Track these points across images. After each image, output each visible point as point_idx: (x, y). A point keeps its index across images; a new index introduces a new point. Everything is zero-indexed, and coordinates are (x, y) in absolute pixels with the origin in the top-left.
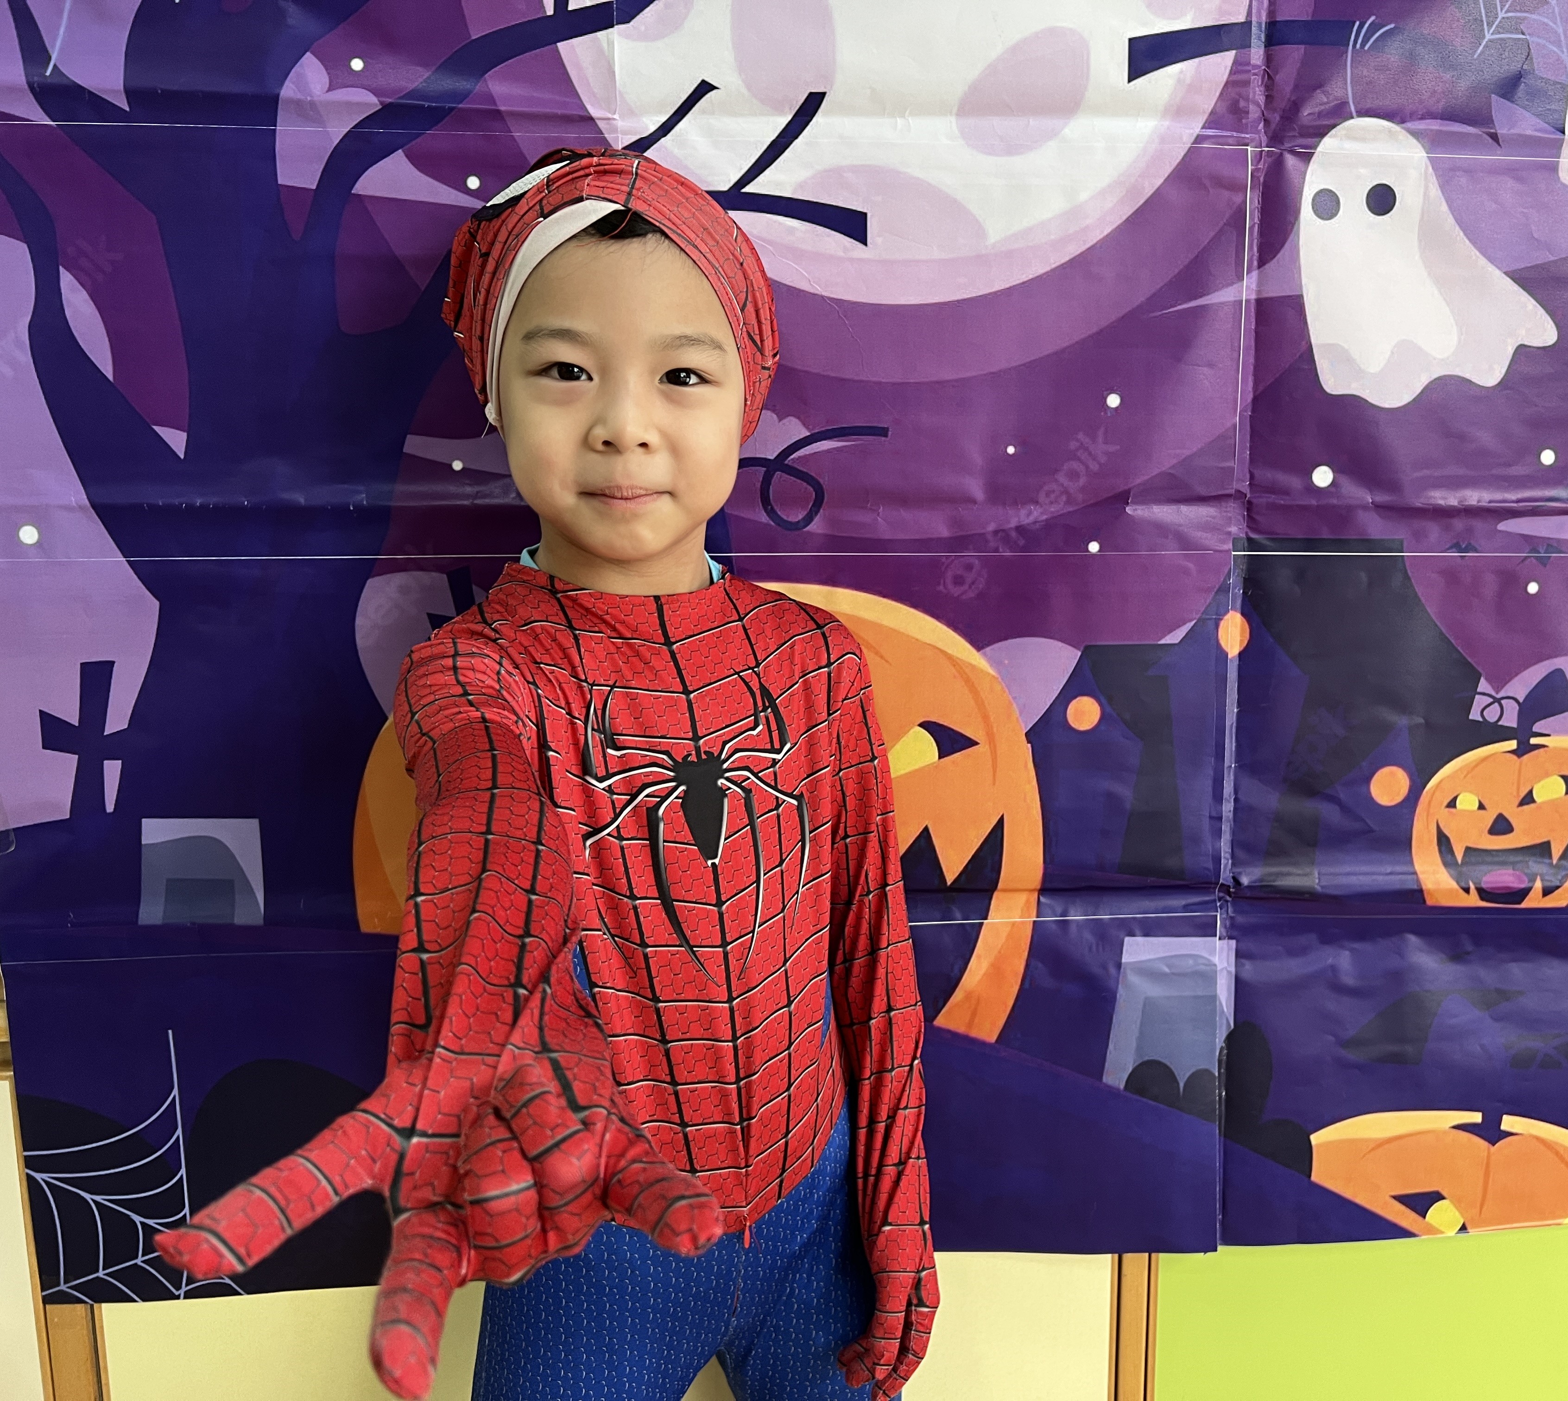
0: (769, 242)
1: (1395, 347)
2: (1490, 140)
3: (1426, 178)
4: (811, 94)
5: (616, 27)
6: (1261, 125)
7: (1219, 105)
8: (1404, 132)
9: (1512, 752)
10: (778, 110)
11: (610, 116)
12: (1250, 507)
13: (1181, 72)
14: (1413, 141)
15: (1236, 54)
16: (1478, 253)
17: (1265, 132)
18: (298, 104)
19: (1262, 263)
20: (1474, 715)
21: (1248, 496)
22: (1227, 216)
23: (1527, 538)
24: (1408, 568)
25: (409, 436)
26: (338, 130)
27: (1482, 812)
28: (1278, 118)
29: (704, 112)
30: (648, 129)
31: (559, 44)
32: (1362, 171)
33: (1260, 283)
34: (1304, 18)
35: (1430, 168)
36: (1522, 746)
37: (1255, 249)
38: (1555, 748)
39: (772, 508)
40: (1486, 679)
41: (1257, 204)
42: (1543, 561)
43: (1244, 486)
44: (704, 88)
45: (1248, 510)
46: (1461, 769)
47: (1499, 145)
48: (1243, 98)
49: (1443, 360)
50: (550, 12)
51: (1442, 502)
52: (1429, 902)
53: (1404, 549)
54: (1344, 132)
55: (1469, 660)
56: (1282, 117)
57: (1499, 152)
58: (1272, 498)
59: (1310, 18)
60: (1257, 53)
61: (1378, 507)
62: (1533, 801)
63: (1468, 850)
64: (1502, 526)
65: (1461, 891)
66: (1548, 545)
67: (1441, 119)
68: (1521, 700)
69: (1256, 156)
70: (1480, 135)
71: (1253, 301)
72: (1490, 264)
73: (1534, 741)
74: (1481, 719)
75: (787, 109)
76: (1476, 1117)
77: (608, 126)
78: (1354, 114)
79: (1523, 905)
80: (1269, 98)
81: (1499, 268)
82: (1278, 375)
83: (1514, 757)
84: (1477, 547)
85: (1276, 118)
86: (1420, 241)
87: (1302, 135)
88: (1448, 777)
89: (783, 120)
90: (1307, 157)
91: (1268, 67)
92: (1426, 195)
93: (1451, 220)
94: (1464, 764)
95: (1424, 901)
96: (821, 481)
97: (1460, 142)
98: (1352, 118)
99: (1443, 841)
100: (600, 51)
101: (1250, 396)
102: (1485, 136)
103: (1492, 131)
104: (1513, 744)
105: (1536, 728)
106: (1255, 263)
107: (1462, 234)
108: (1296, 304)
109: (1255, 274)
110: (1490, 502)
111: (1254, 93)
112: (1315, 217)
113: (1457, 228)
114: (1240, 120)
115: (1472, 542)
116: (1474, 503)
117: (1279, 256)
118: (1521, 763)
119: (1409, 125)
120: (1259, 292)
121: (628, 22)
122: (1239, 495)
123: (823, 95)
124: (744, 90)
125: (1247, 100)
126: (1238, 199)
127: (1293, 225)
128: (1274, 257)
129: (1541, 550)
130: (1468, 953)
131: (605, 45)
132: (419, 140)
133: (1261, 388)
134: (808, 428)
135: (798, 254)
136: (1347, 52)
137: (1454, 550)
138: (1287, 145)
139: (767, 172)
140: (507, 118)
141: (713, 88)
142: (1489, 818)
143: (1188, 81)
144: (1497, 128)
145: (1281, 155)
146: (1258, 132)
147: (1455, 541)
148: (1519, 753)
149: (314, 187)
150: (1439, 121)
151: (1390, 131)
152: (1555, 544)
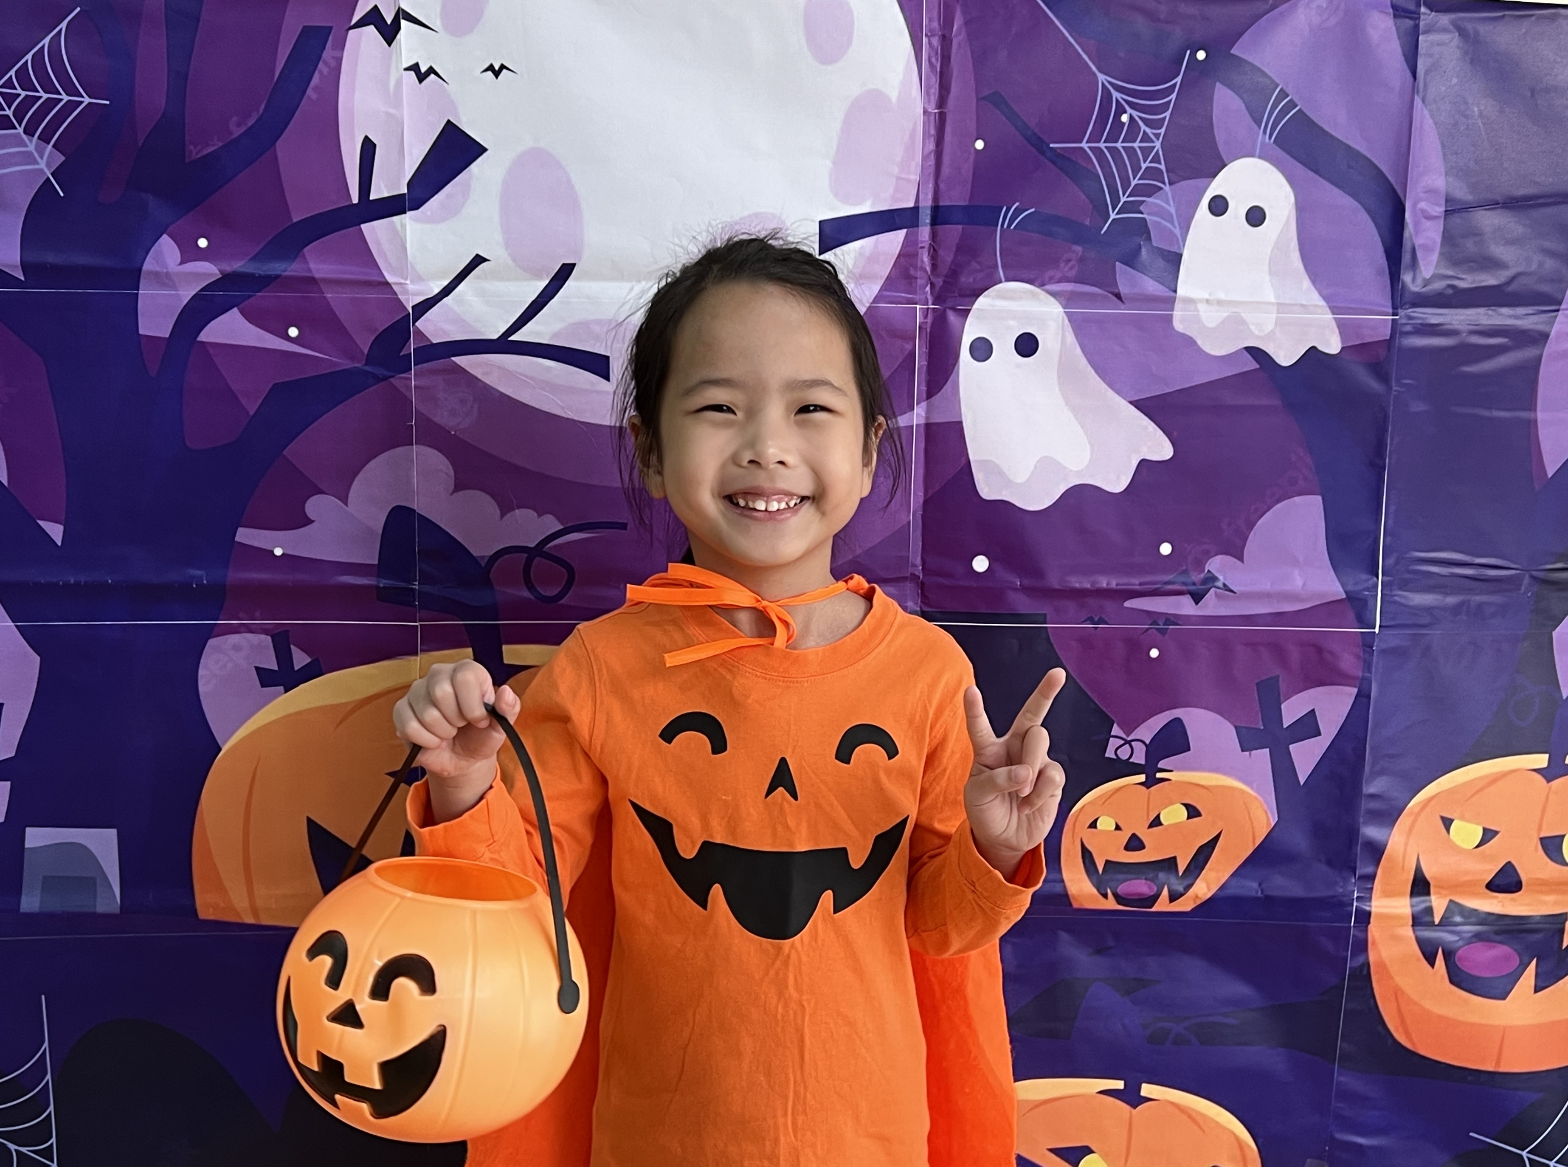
0: (532, 378)
1: (1038, 462)
2: (1115, 299)
3: (1063, 329)
4: (564, 265)
5: (408, 213)
6: (928, 289)
7: (893, 271)
8: (1044, 293)
9: (1142, 784)
10: (539, 276)
11: (402, 281)
12: (922, 586)
13: (862, 247)
14: (1052, 299)
15: (907, 232)
16: (1107, 387)
17: (931, 293)
18: (156, 275)
19: (930, 395)
20: (1110, 754)
21: (921, 577)
22: (900, 360)
23: (1148, 613)
24: (1050, 636)
25: (240, 529)
26: (187, 294)
27: (1118, 832)
28: (941, 283)
29: (478, 277)
30: (433, 291)
31: (363, 226)
32: (1012, 323)
33: (928, 411)
34: (962, 203)
35: (1067, 321)
36: (1150, 780)
37: (924, 384)
38: (1176, 782)
39: (533, 586)
40: (1118, 725)
41: (924, 350)
42: (1163, 632)
43: (919, 571)
44: (479, 260)
45: (922, 589)
46: (1100, 797)
47: (1122, 301)
48: (913, 267)
49: (1077, 472)
50: (355, 200)
51: (1077, 585)
52: (1075, 905)
53: (1048, 622)
54: (994, 293)
55: (1104, 709)
56: (944, 282)
57: (1123, 306)
58: (941, 580)
59: (967, 203)
60: (924, 232)
61: (1024, 589)
62: (1160, 824)
63: (1107, 862)
64: (1127, 604)
65: (1100, 897)
66: (1167, 619)
67: (1075, 282)
68: (1148, 742)
69: (923, 313)
70: (1106, 295)
71: (923, 426)
72: (1116, 395)
73: (1159, 775)
74: (1114, 757)
75: (545, 276)
76: (1119, 1085)
77: (401, 290)
78: (1003, 279)
79: (1153, 909)
80: (934, 266)
81: (1125, 399)
82: (943, 484)
83: (1143, 788)
84: (1108, 620)
85: (939, 282)
86: (1059, 377)
87: (961, 296)
88: (1089, 803)
89: (542, 284)
90: (965, 313)
91: (934, 241)
92: (1063, 342)
93: (1084, 361)
94: (1102, 793)
95: (1071, 905)
96: (573, 565)
97: (1091, 299)
98: (1001, 282)
99: (1087, 855)
100: (395, 230)
101: (921, 500)
102: (1110, 295)
103: (1116, 291)
104: (1142, 778)
105: (1161, 765)
106: (924, 396)
107: (1093, 372)
108: (957, 429)
109: (924, 404)
110: (1117, 585)
111: (922, 261)
112: (972, 360)
113: (1089, 367)
114: (911, 284)
115: (1103, 616)
116: (1105, 585)
117: (943, 390)
118: (1149, 794)
119: (1048, 287)
120: (927, 418)
121: (417, 208)
122: (914, 577)
123: (574, 265)
124: (510, 262)
125: (916, 268)
126: (908, 347)
127: (954, 365)
128: (939, 391)
129: (1160, 623)
130: (1111, 948)
131: (399, 227)
132: (251, 300)
133: (930, 494)
134: (562, 524)
135: (554, 388)
136: (996, 230)
137: (1088, 622)
138: (950, 303)
139: (529, 325)
140: (322, 286)
141: (485, 260)
142: (1125, 837)
143: (867, 254)
144: (1120, 288)
145: (945, 311)
146: (926, 293)
147: (1089, 616)
148: (1147, 784)
149: (167, 336)
150: (1073, 284)
151: (1032, 292)
152: (1172, 619)
